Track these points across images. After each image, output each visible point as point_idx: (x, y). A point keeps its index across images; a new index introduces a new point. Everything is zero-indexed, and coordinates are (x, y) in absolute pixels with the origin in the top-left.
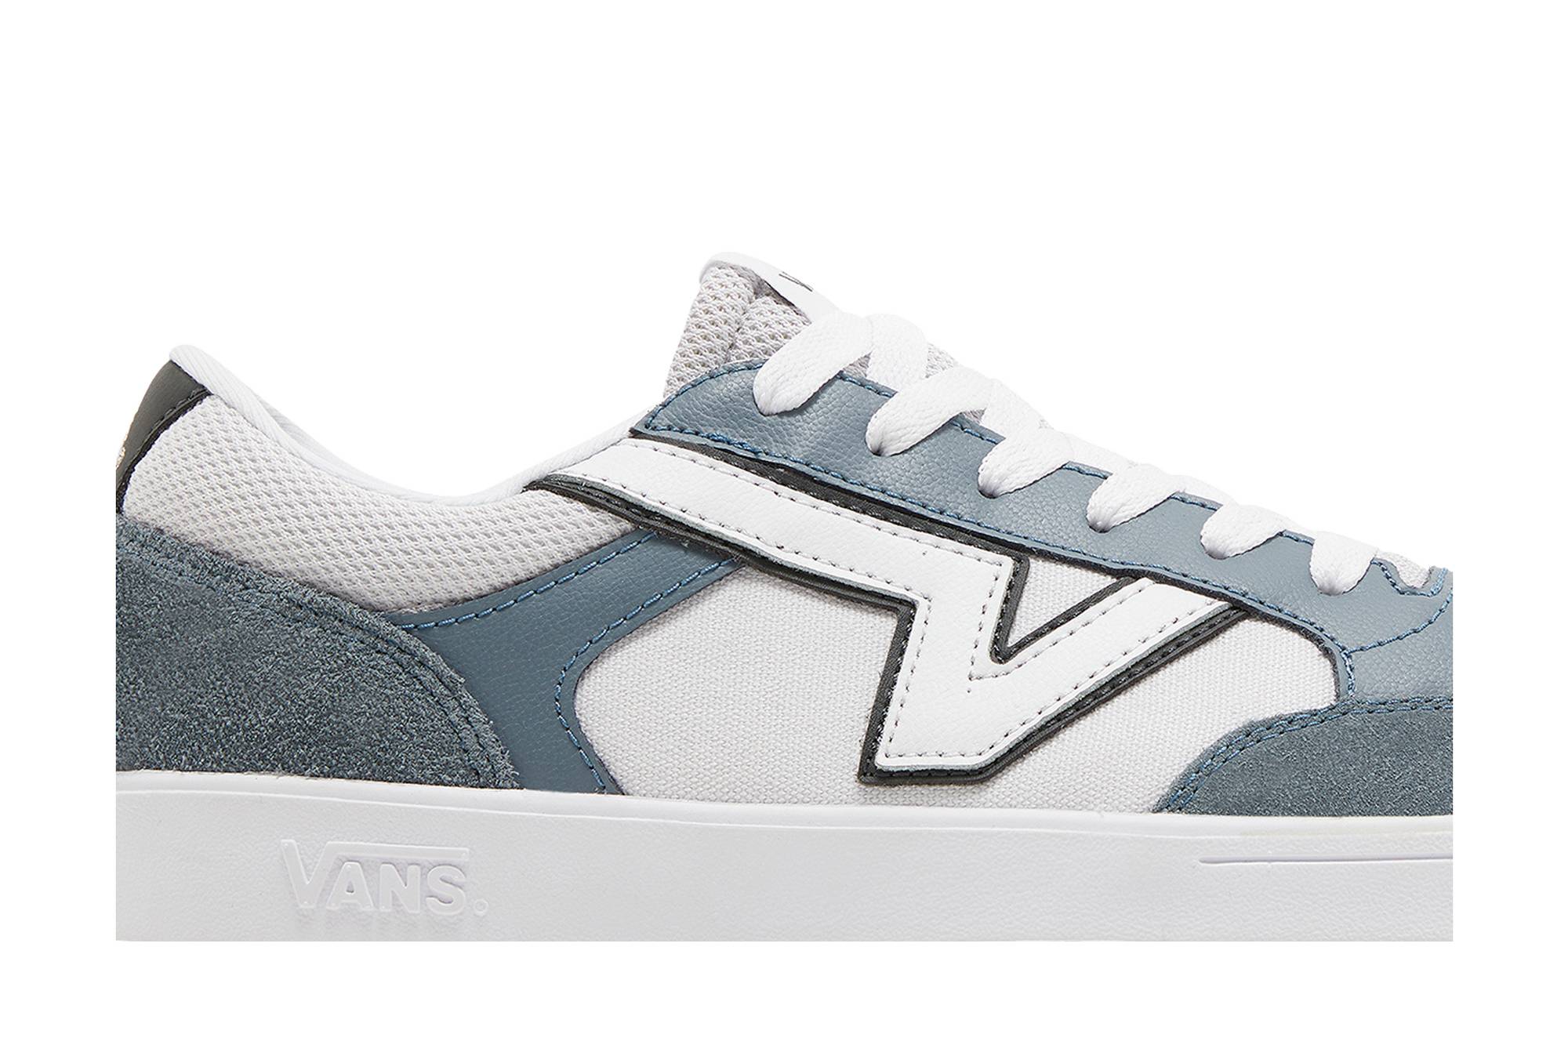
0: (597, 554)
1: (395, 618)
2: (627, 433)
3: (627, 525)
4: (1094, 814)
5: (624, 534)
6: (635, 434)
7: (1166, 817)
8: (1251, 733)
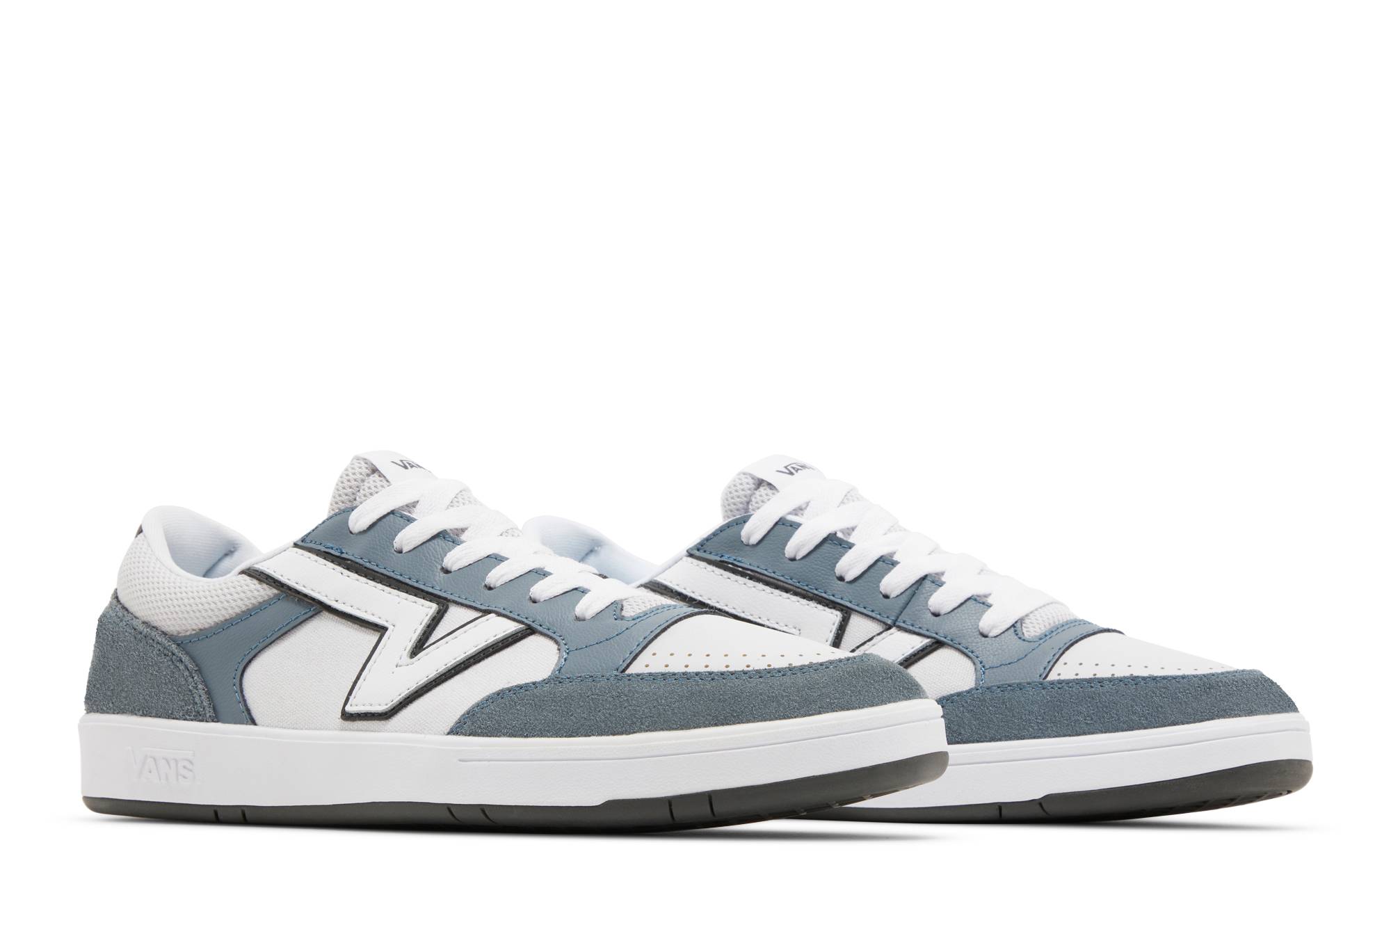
0: (261, 607)
1: (172, 638)
2: (292, 544)
3: (275, 591)
4: (423, 735)
5: (275, 595)
6: (296, 545)
7: (449, 736)
8: (500, 694)
